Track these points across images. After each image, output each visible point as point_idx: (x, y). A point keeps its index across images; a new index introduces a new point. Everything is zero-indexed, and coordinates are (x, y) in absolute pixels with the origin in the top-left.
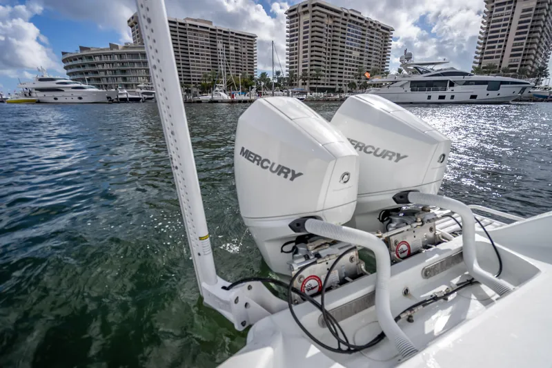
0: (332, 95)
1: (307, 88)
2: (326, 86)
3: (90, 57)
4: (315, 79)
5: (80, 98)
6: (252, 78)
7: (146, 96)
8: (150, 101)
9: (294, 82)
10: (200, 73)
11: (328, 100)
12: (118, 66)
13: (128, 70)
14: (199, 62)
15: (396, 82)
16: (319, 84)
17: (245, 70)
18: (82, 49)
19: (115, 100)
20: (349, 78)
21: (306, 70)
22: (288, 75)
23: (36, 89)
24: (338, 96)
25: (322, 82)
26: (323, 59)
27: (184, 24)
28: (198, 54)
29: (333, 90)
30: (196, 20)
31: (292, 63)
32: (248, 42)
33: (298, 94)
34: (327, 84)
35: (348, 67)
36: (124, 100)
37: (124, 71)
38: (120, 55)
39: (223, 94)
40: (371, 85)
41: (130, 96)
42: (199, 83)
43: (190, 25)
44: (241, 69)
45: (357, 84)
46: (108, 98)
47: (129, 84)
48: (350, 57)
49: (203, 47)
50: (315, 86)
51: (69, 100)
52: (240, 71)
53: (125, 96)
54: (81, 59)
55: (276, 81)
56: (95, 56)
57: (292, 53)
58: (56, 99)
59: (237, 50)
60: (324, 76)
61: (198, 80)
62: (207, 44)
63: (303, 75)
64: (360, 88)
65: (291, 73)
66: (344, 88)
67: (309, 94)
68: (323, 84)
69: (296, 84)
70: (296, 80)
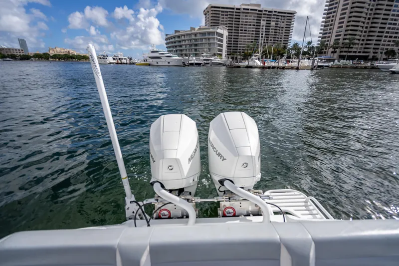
0: (362, 63)
1: (336, 56)
2: (357, 54)
3: (179, 37)
4: (346, 48)
5: (169, 63)
6: (285, 47)
7: (205, 62)
8: (207, 65)
9: (324, 51)
10: (245, 44)
11: (357, 68)
12: (193, 42)
13: (199, 44)
14: (246, 36)
16: (350, 52)
17: (281, 41)
18: (176, 31)
19: (187, 64)
20: (389, 45)
21: (339, 39)
22: (319, 44)
23: (149, 58)
24: (369, 64)
25: (354, 50)
26: (360, 29)
27: (239, 9)
28: (246, 30)
29: (365, 59)
30: (249, 5)
31: (325, 34)
32: (288, 18)
33: (325, 62)
34: (360, 52)
35: (388, 35)
36: (192, 64)
37: (196, 45)
38: (196, 35)
39: (257, 61)
41: (196, 62)
42: (243, 52)
43: (244, 9)
44: (278, 41)
45: (397, 51)
46: (183, 63)
47: (198, 54)
49: (250, 25)
50: (345, 54)
51: (164, 64)
52: (276, 42)
53: (193, 62)
54: (174, 38)
55: (306, 50)
56: (182, 35)
57: (328, 24)
58: (157, 63)
59: (276, 25)
60: (358, 44)
61: (243, 50)
62: (253, 22)
63: (334, 44)
65: (322, 43)
66: (379, 56)
67: (336, 61)
68: (355, 52)
69: (325, 53)
70: (326, 49)
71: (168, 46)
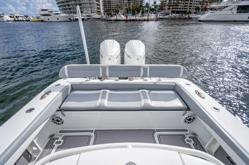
0: (184, 15)
1: (170, 11)
4: (175, 6)
5: (58, 19)
6: (141, 6)
7: (88, 17)
13: (82, 3)
15: (227, 6)
17: (138, 1)
19: (73, 20)
20: (196, 4)
22: (160, 3)
23: (41, 15)
24: (187, 16)
25: (179, 7)
29: (185, 12)
33: (164, 15)
34: (182, 9)
36: (77, 20)
39: (122, 16)
46: (69, 19)
50: (175, 10)
51: (54, 20)
52: (136, 2)
55: (153, 7)
60: (181, 3)
63: (169, 3)
65: (162, 3)
66: (192, 11)
67: (170, 14)
68: (180, 8)
69: (164, 9)
70: (164, 7)
71: (59, 5)
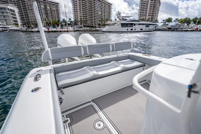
0: (92, 28)
1: (82, 26)
2: (90, 25)
4: (85, 22)
6: (59, 21)
9: (77, 23)
10: (34, 18)
11: (91, 31)
15: (116, 23)
16: (87, 24)
17: (56, 18)
20: (98, 22)
21: (81, 18)
22: (74, 20)
24: (94, 29)
25: (88, 23)
26: (88, 14)
28: (32, 10)
29: (92, 27)
31: (75, 16)
32: (55, 5)
33: (79, 28)
34: (90, 24)
35: (97, 18)
40: (106, 24)
42: (34, 23)
44: (54, 17)
45: (101, 24)
48: (98, 14)
50: (85, 25)
52: (53, 18)
55: (69, 23)
57: (75, 11)
59: (51, 9)
60: (89, 21)
61: (34, 21)
63: (80, 20)
64: (102, 26)
65: (75, 20)
66: (97, 26)
67: (83, 28)
68: (89, 24)
69: (78, 24)
70: (78, 22)
